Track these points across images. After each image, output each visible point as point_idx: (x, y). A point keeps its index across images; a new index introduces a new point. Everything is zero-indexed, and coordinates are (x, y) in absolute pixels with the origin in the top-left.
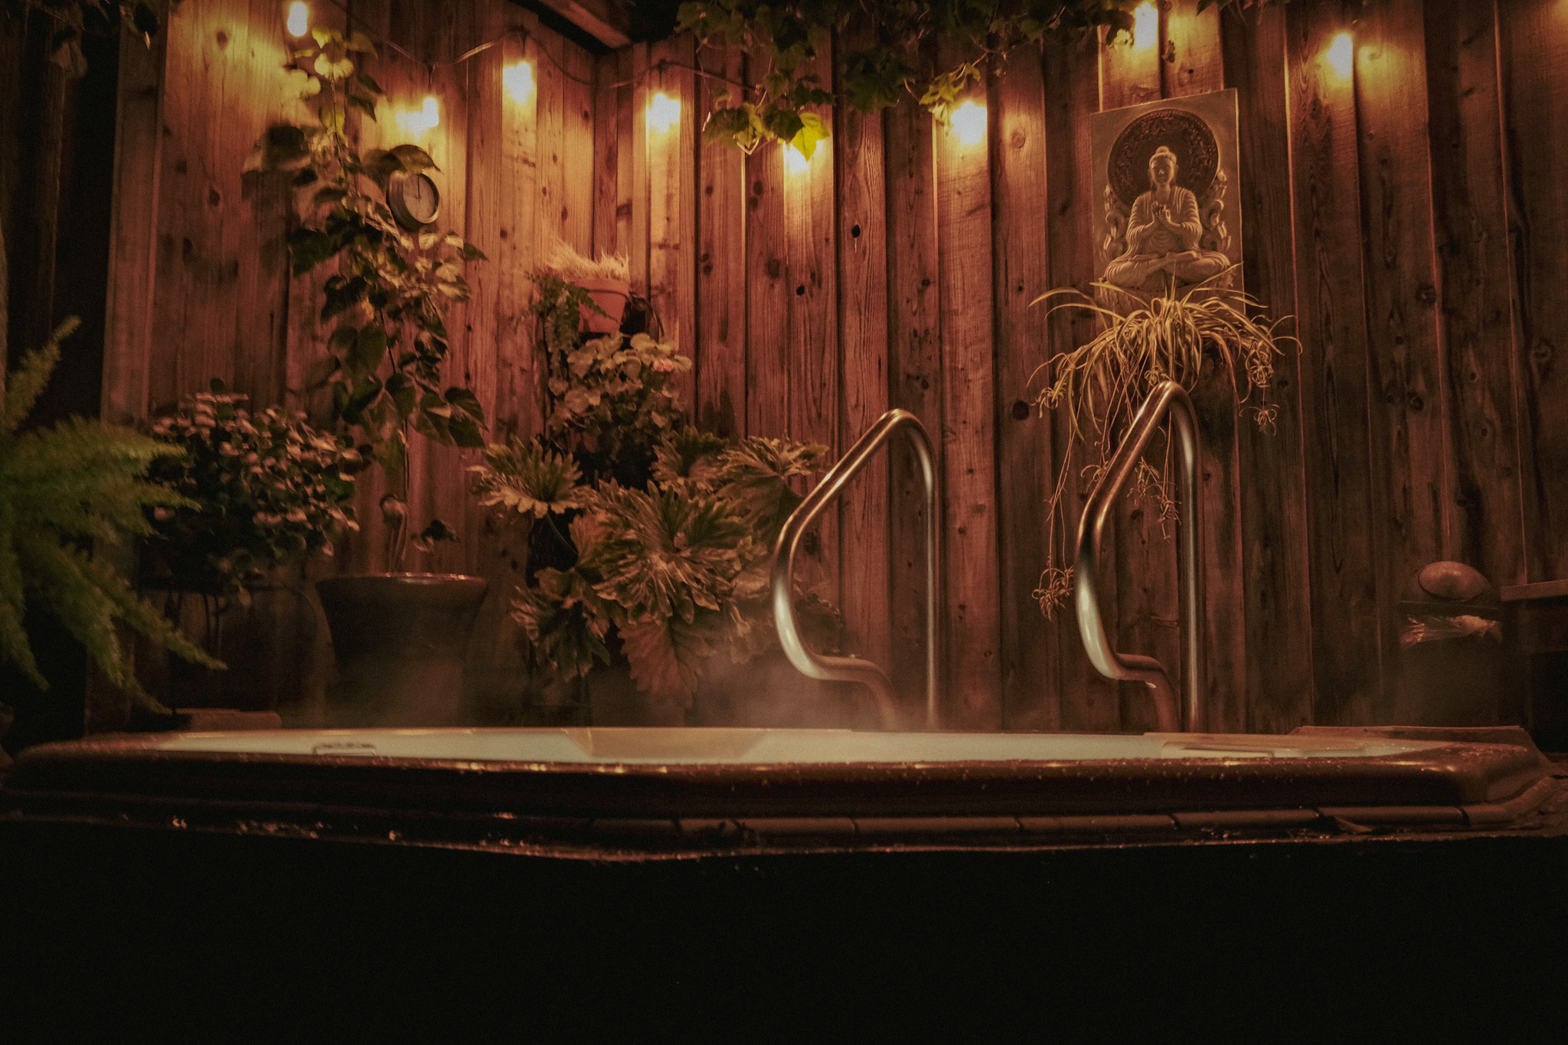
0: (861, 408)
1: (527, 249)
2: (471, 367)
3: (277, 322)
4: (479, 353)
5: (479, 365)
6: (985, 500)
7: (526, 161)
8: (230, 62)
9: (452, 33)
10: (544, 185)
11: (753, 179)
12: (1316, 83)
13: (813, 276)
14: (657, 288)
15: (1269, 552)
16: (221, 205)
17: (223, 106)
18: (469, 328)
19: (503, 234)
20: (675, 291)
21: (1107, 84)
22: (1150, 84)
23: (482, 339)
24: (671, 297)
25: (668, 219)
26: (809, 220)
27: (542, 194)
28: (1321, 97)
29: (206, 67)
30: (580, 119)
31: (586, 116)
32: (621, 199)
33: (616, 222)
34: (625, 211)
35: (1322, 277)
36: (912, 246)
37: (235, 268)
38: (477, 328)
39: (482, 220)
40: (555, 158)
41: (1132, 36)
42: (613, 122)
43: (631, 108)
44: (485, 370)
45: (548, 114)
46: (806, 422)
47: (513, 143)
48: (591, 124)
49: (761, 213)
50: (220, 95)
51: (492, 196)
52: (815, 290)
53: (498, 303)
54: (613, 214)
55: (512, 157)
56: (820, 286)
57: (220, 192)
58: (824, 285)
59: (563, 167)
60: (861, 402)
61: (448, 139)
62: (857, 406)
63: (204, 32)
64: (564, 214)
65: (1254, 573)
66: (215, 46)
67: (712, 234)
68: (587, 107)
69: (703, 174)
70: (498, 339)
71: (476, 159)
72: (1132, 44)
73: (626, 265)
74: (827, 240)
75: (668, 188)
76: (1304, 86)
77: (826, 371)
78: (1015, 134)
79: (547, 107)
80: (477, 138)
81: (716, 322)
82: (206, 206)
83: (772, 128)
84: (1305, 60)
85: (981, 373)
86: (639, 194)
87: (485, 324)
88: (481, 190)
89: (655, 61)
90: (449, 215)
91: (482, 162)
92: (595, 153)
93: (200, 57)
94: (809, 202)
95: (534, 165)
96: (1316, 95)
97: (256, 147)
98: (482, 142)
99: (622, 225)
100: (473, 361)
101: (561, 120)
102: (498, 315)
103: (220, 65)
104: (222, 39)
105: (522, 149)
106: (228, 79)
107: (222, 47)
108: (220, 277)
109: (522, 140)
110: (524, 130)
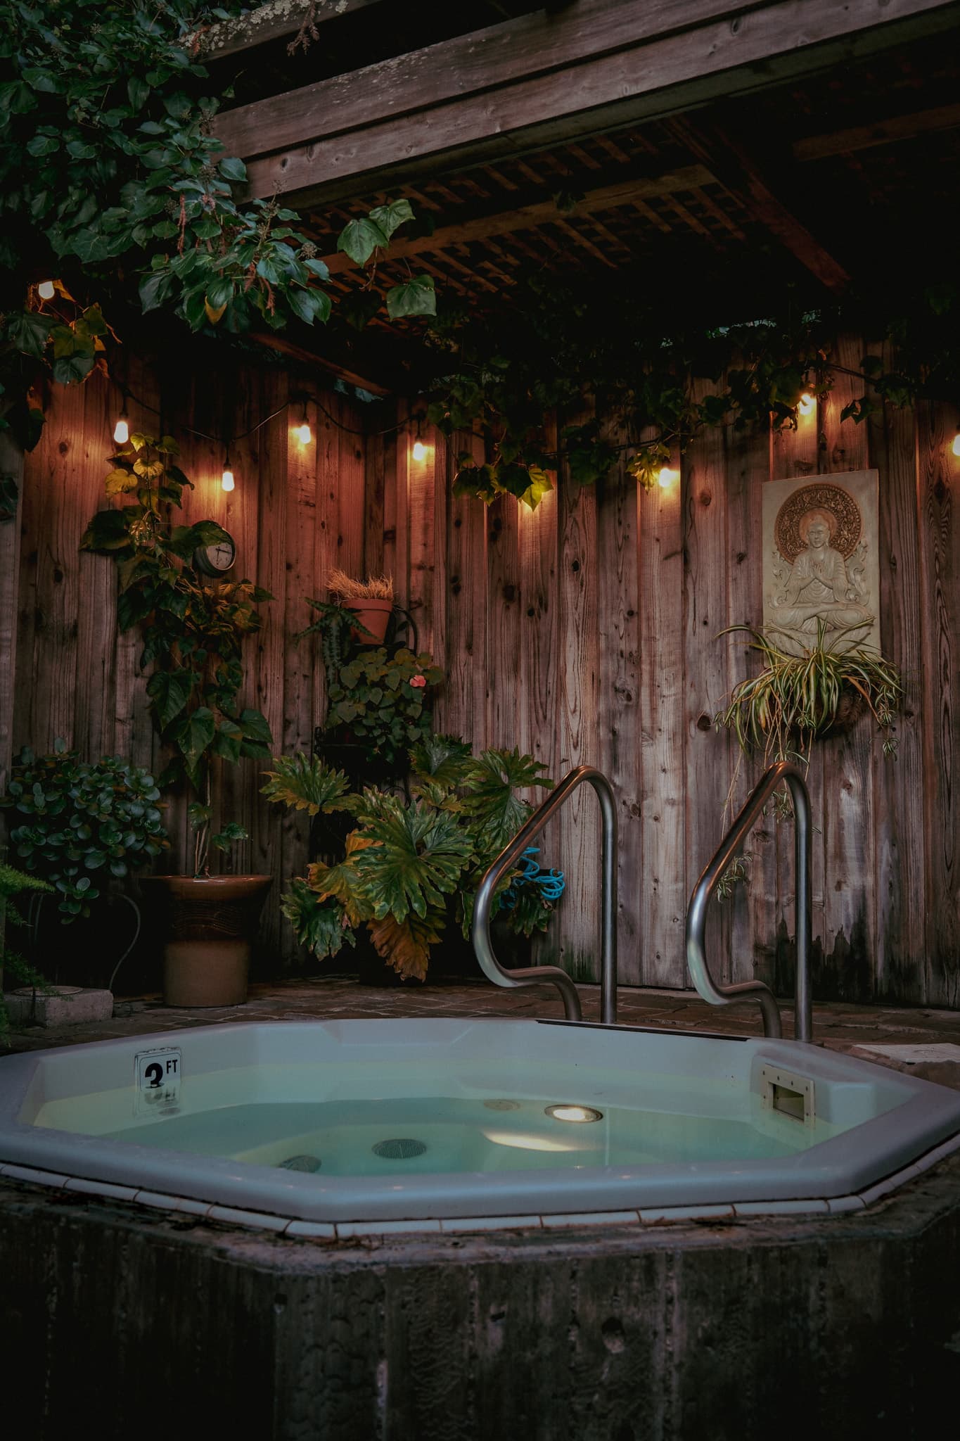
0: (578, 713)
1: (308, 576)
2: (263, 680)
3: (107, 667)
4: (269, 669)
5: (269, 677)
6: (675, 794)
7: (307, 503)
8: (69, 466)
10: (322, 520)
11: (493, 517)
12: (941, 468)
13: (541, 599)
14: (416, 602)
15: (896, 850)
16: (64, 582)
17: (65, 502)
18: (261, 649)
19: (289, 567)
20: (431, 605)
21: (777, 456)
22: (811, 459)
23: (271, 656)
24: (428, 610)
25: (425, 545)
26: (538, 553)
27: (322, 528)
28: (944, 481)
29: (52, 472)
30: (353, 458)
31: (358, 456)
32: (388, 525)
33: (383, 545)
34: (390, 536)
35: (942, 629)
36: (620, 582)
37: (74, 633)
38: (268, 648)
40: (332, 496)
41: (796, 422)
42: (380, 460)
43: (395, 449)
44: (274, 680)
45: (326, 460)
46: (534, 721)
47: (297, 489)
48: (362, 461)
49: (499, 545)
50: (62, 494)
51: (279, 537)
52: (542, 612)
53: (284, 625)
54: (381, 537)
55: (297, 503)
56: (546, 610)
57: (63, 572)
58: (549, 608)
59: (339, 501)
60: (578, 708)
61: (243, 496)
62: (575, 711)
63: (50, 448)
64: (340, 541)
65: (884, 868)
66: (59, 457)
67: (460, 561)
68: (358, 447)
69: (454, 509)
70: (285, 655)
71: (266, 509)
72: (796, 429)
73: (390, 587)
74: (552, 572)
75: (425, 519)
76: (931, 470)
77: (550, 680)
78: (703, 494)
80: (267, 491)
81: (463, 634)
82: (52, 584)
83: (506, 486)
84: (932, 448)
85: (673, 690)
86: (402, 523)
87: (274, 646)
88: (270, 535)
89: (414, 411)
90: (244, 560)
91: (271, 510)
92: (366, 485)
93: (47, 466)
94: (538, 540)
95: (314, 506)
96: (940, 478)
98: (271, 493)
99: (388, 547)
100: (263, 676)
101: (337, 461)
102: (285, 634)
103: (62, 470)
104: (64, 448)
105: (304, 493)
106: (68, 481)
107: (64, 456)
108: (64, 639)
109: (304, 486)
110: (305, 478)
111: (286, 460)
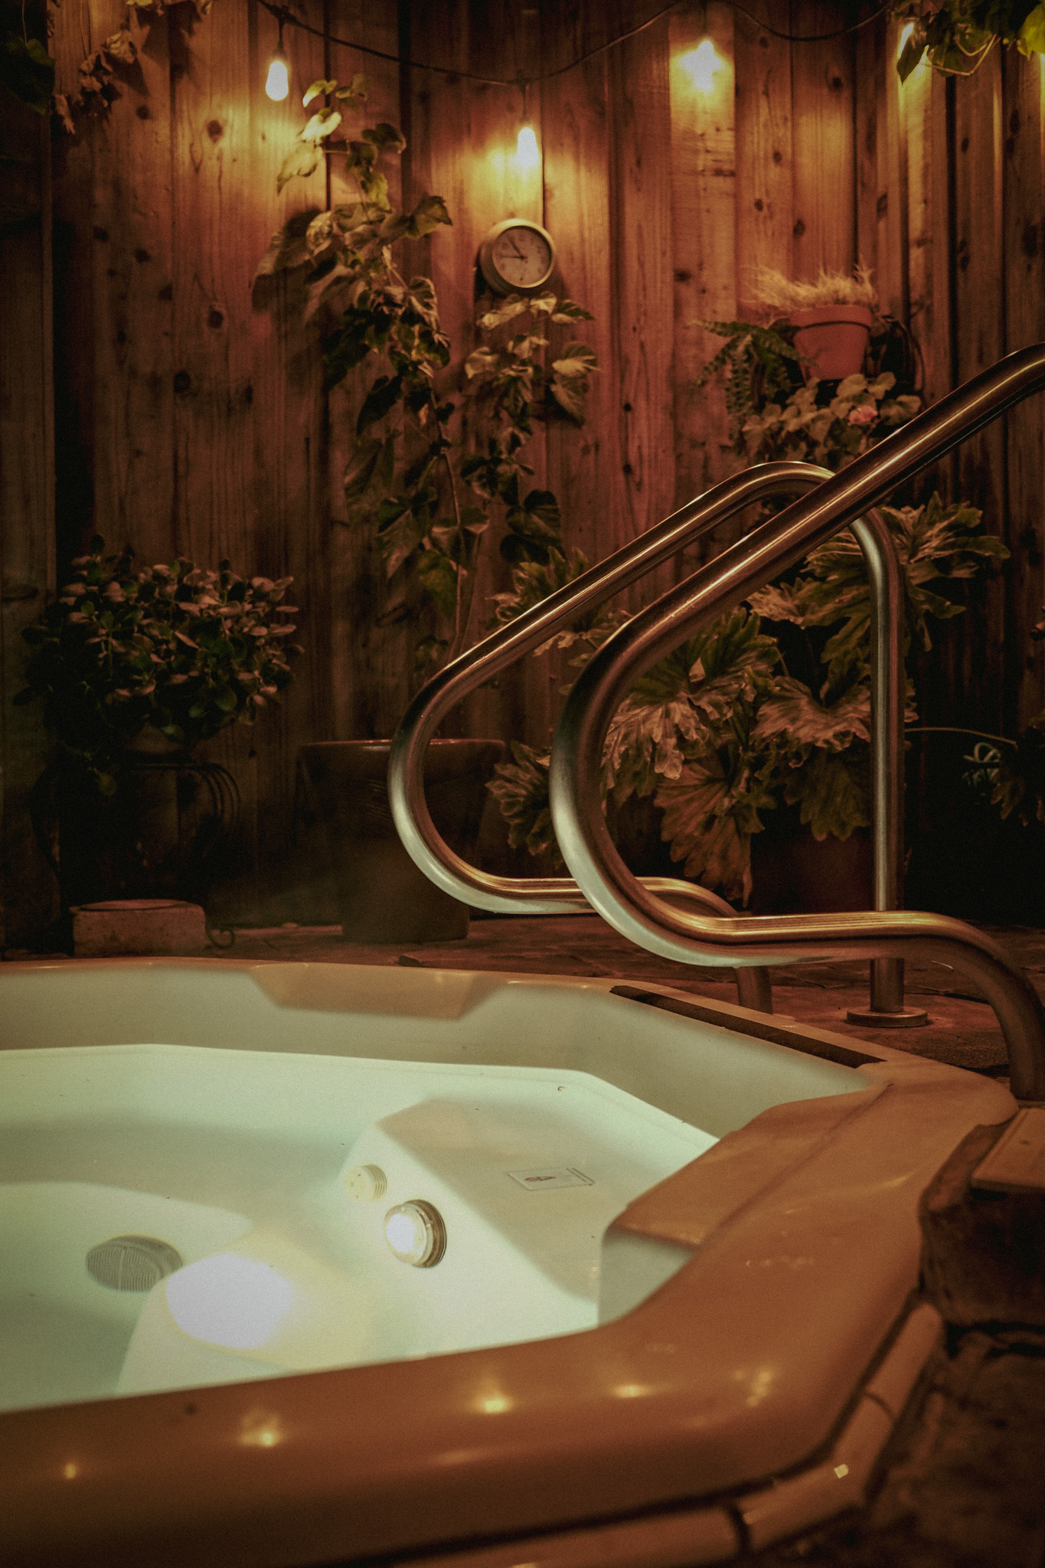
1: (727, 288)
2: (633, 457)
3: (314, 446)
4: (645, 436)
5: (645, 451)
7: (720, 172)
8: (227, 158)
9: (579, 33)
10: (757, 197)
11: (1009, 111)
14: (916, 303)
16: (225, 324)
17: (221, 209)
18: (628, 408)
19: (681, 276)
20: (930, 303)
23: (648, 418)
24: (928, 312)
27: (755, 210)
29: (197, 168)
30: (825, 91)
31: (836, 85)
32: (881, 190)
37: (248, 395)
38: (641, 406)
39: (642, 265)
40: (777, 157)
44: (656, 455)
45: (763, 102)
47: (692, 151)
48: (846, 94)
49: (1017, 159)
50: (217, 196)
51: (658, 230)
53: (673, 368)
55: (696, 173)
57: (224, 312)
59: (794, 166)
61: (577, 173)
63: (191, 129)
64: (799, 228)
66: (207, 142)
68: (836, 71)
69: (959, 123)
70: (674, 413)
71: (627, 188)
73: (867, 284)
79: (761, 88)
80: (629, 160)
81: (973, 341)
82: (206, 328)
83: (987, 24)
87: (653, 398)
88: (640, 227)
90: (584, 268)
91: (639, 190)
93: (187, 159)
95: (736, 175)
97: (273, 247)
98: (639, 163)
100: (635, 449)
101: (788, 99)
102: (673, 384)
103: (214, 162)
104: (215, 130)
105: (710, 157)
106: (226, 176)
107: (215, 141)
108: (229, 410)
109: (710, 145)
110: (711, 131)
111: (666, 108)
